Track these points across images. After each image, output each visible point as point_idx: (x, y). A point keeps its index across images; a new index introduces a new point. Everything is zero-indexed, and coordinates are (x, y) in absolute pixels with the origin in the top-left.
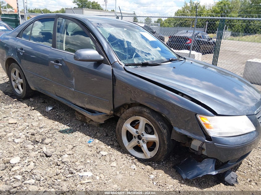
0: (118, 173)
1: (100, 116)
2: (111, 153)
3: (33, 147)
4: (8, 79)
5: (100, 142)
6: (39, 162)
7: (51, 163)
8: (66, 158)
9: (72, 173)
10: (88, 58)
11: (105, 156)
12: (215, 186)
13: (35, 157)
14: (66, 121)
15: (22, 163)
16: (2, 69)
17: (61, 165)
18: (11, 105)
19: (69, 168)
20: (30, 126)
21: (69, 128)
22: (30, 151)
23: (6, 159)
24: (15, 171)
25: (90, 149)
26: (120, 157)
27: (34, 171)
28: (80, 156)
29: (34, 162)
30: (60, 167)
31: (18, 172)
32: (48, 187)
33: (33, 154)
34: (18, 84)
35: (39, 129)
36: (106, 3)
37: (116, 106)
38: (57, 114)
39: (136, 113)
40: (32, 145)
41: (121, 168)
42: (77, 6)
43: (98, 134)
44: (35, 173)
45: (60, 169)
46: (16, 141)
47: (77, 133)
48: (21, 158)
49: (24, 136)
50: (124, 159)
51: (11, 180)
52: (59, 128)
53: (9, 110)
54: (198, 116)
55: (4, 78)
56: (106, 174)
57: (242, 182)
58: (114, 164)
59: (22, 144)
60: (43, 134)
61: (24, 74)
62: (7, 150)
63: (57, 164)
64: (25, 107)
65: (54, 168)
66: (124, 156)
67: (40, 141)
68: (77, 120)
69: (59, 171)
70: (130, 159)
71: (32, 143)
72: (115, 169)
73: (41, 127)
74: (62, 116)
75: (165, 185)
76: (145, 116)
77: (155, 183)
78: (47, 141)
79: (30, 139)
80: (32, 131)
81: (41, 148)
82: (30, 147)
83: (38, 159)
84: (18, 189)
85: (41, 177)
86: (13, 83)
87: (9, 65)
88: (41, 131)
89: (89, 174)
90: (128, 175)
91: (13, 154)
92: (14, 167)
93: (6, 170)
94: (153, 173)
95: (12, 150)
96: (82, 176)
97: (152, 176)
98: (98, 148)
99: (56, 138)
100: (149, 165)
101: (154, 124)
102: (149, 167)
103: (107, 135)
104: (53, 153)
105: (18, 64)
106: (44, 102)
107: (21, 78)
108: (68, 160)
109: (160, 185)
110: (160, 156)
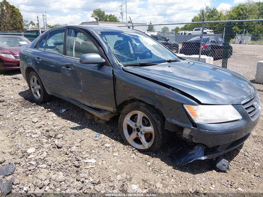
0: (119, 160)
1: (105, 114)
2: (114, 145)
3: (47, 140)
4: (28, 87)
5: (106, 137)
6: (51, 152)
7: (61, 153)
8: (74, 148)
9: (78, 160)
10: (91, 61)
11: (109, 147)
12: (207, 172)
13: (48, 148)
14: (77, 120)
15: (37, 152)
16: (24, 79)
17: (69, 154)
18: (30, 108)
19: (76, 156)
20: (45, 125)
21: (79, 125)
22: (44, 143)
23: (23, 149)
24: (31, 158)
25: (96, 143)
26: (122, 149)
27: (46, 158)
28: (86, 148)
29: (47, 152)
30: (69, 156)
31: (33, 159)
32: (57, 171)
33: (46, 146)
34: (36, 90)
35: (53, 127)
36: (122, 15)
37: (118, 104)
38: (70, 114)
39: (134, 107)
40: (46, 139)
41: (122, 157)
42: (95, 20)
43: (104, 131)
44: (47, 160)
45: (69, 157)
46: (33, 136)
47: (86, 130)
48: (36, 149)
49: (40, 132)
50: (125, 150)
51: (27, 165)
52: (70, 126)
53: (28, 112)
54: (185, 106)
55: (25, 87)
56: (108, 162)
57: (234, 170)
58: (116, 154)
59: (37, 138)
60: (56, 130)
61: (41, 81)
62: (25, 143)
63: (66, 153)
64: (42, 110)
65: (63, 157)
66: (125, 148)
67: (54, 136)
68: (87, 119)
69: (68, 159)
70: (130, 150)
71: (46, 138)
72: (116, 157)
73: (55, 125)
74: (74, 116)
75: (159, 170)
76: (142, 110)
77: (151, 169)
78: (59, 136)
79: (45, 135)
80: (47, 128)
81: (54, 142)
82: (45, 140)
83: (50, 149)
84: (32, 172)
85: (52, 163)
86: (32, 89)
87: (29, 74)
88: (54, 129)
89: (93, 161)
90: (128, 163)
91: (29, 146)
92: (30, 156)
93: (23, 158)
94: (150, 161)
95: (29, 143)
96: (87, 163)
97: (149, 163)
98: (103, 141)
99: (67, 133)
100: (148, 154)
101: (149, 116)
102: (147, 156)
103: (112, 131)
104: (64, 145)
105: (36, 72)
106: (59, 106)
107: (39, 85)
108: (76, 150)
109: (155, 171)
110: (156, 145)
